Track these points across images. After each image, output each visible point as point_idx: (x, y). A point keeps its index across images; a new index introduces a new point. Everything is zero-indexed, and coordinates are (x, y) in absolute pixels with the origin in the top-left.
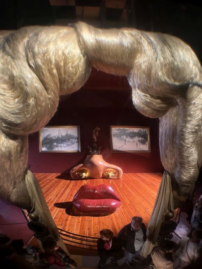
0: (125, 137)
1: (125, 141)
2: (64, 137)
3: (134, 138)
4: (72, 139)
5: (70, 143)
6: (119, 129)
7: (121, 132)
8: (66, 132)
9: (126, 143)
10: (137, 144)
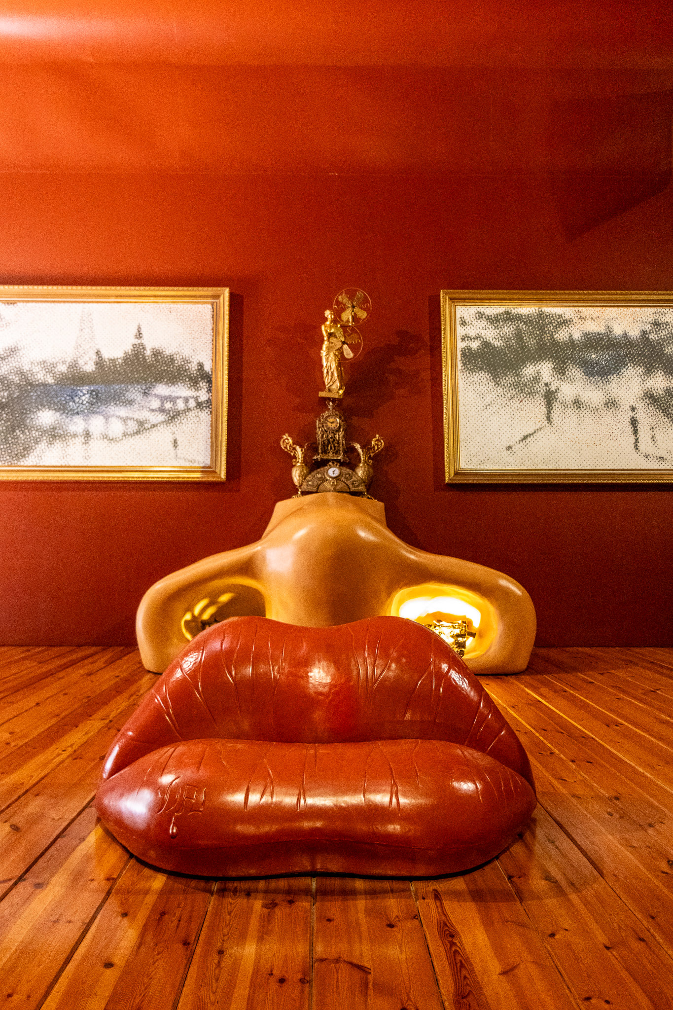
0: (545, 369)
1: (550, 397)
2: (115, 366)
3: (614, 378)
4: (173, 384)
5: (153, 410)
6: (507, 313)
7: (519, 336)
8: (135, 331)
9: (555, 414)
10: (634, 422)
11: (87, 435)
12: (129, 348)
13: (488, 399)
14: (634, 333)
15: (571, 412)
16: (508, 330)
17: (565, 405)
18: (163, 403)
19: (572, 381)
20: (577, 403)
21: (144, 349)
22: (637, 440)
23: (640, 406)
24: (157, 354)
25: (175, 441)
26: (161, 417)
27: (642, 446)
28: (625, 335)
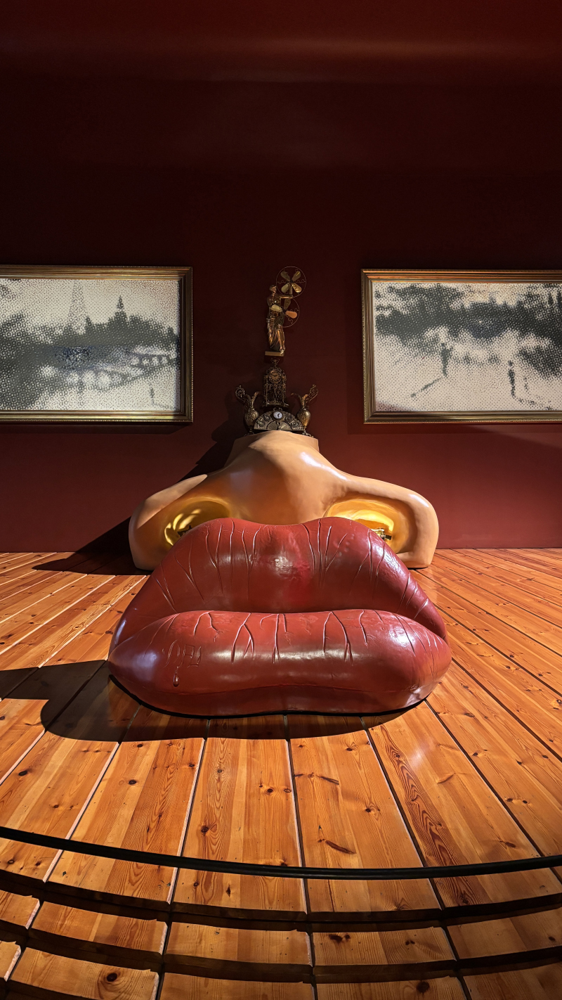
1: (446, 355)
2: (101, 330)
3: (496, 340)
4: (149, 345)
5: (133, 366)
6: (412, 287)
7: (422, 306)
8: (117, 302)
9: (450, 368)
10: (511, 374)
11: (81, 385)
12: (112, 315)
13: (397, 357)
14: (512, 303)
15: (463, 367)
16: (413, 301)
17: (456, 360)
18: (141, 360)
19: (464, 342)
20: (467, 359)
21: (125, 316)
22: (513, 388)
23: (516, 361)
24: (135, 320)
25: (152, 391)
26: (140, 372)
27: (517, 392)
28: (505, 305)
